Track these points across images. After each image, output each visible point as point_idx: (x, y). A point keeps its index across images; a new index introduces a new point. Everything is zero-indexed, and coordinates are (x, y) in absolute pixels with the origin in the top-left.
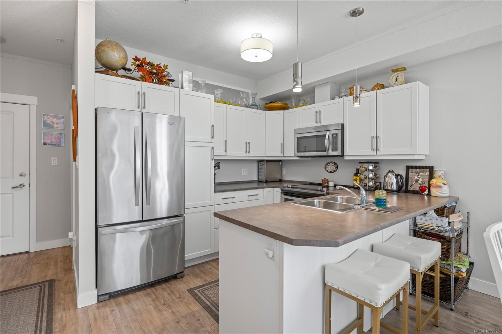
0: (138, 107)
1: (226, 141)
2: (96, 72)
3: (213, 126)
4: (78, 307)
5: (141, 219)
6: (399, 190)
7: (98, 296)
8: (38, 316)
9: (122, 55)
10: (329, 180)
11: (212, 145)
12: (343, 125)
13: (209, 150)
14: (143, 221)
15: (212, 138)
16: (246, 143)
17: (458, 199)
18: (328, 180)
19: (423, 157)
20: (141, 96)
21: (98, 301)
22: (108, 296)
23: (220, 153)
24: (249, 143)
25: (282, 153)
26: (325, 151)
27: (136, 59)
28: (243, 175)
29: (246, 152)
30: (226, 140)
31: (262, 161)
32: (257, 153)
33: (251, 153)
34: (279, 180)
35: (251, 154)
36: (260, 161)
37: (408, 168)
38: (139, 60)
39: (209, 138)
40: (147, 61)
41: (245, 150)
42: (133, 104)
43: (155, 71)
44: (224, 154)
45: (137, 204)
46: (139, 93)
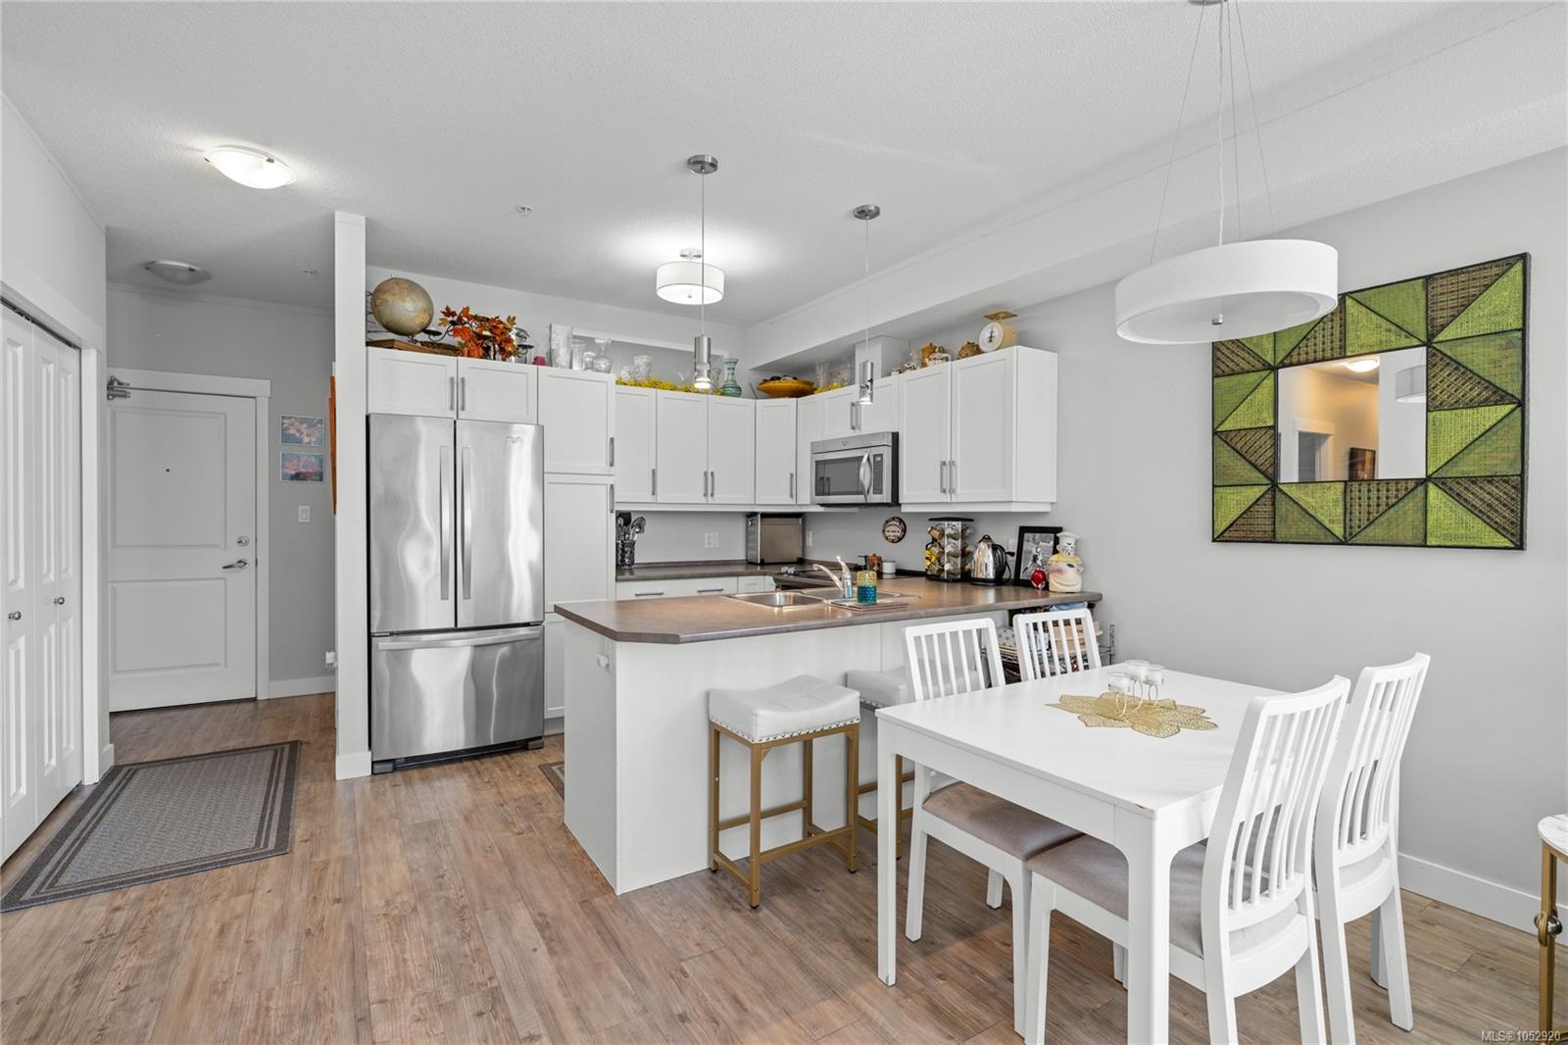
0: (452, 408)
1: (654, 472)
2: (368, 344)
3: (612, 440)
4: (338, 778)
5: (453, 626)
6: (998, 581)
7: (373, 763)
8: (269, 785)
9: (421, 304)
10: (883, 559)
11: (610, 481)
12: (895, 437)
13: (604, 492)
14: (456, 630)
15: (612, 465)
16: (705, 474)
17: (1100, 597)
18: (880, 559)
19: (1047, 508)
20: (458, 386)
21: (373, 773)
22: (390, 766)
23: (634, 498)
24: (712, 474)
25: (792, 496)
26: (862, 493)
27: (448, 313)
28: (707, 546)
29: (705, 495)
30: (654, 467)
31: (754, 514)
32: (736, 496)
33: (716, 495)
34: (795, 560)
35: (719, 498)
36: (751, 515)
37: (1023, 530)
38: (453, 314)
39: (602, 464)
40: (472, 312)
41: (702, 491)
42: (440, 404)
43: (486, 333)
44: (649, 498)
45: (444, 597)
46: (452, 379)
